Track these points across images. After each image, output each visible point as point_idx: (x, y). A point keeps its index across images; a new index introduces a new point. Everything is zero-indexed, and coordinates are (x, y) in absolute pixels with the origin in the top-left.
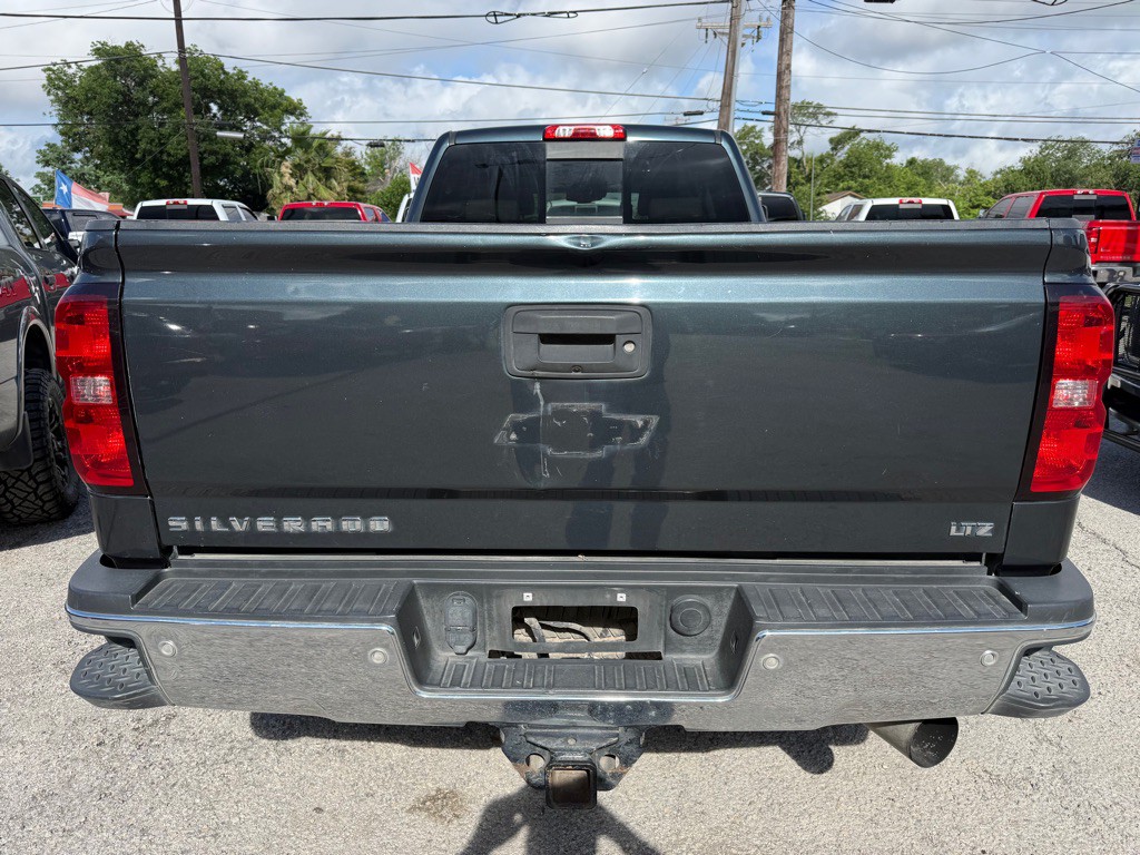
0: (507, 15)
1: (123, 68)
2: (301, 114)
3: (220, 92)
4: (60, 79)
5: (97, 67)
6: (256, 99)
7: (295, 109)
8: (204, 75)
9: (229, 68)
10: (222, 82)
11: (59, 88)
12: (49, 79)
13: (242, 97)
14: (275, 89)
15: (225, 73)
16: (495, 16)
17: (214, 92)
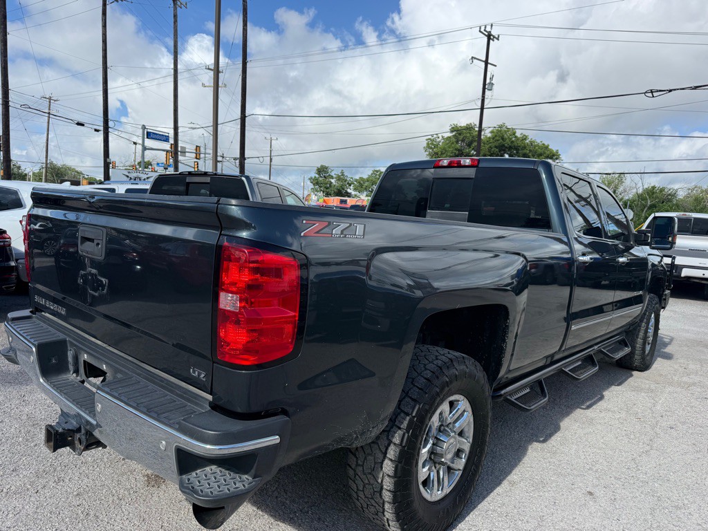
0: (660, 91)
1: (461, 137)
2: (557, 159)
3: (510, 148)
4: (432, 144)
5: (450, 137)
6: (530, 151)
7: (554, 155)
8: (503, 139)
9: (518, 134)
10: (513, 142)
11: (431, 148)
12: (428, 144)
13: (522, 149)
14: (544, 144)
15: (516, 137)
16: (652, 92)
17: (506, 147)
